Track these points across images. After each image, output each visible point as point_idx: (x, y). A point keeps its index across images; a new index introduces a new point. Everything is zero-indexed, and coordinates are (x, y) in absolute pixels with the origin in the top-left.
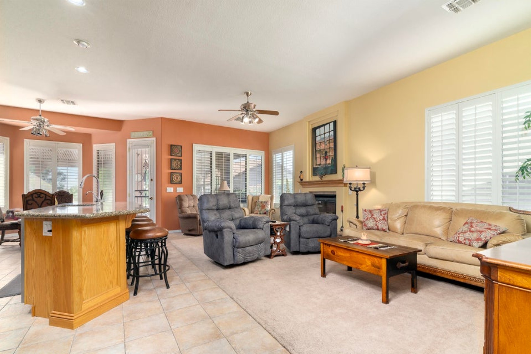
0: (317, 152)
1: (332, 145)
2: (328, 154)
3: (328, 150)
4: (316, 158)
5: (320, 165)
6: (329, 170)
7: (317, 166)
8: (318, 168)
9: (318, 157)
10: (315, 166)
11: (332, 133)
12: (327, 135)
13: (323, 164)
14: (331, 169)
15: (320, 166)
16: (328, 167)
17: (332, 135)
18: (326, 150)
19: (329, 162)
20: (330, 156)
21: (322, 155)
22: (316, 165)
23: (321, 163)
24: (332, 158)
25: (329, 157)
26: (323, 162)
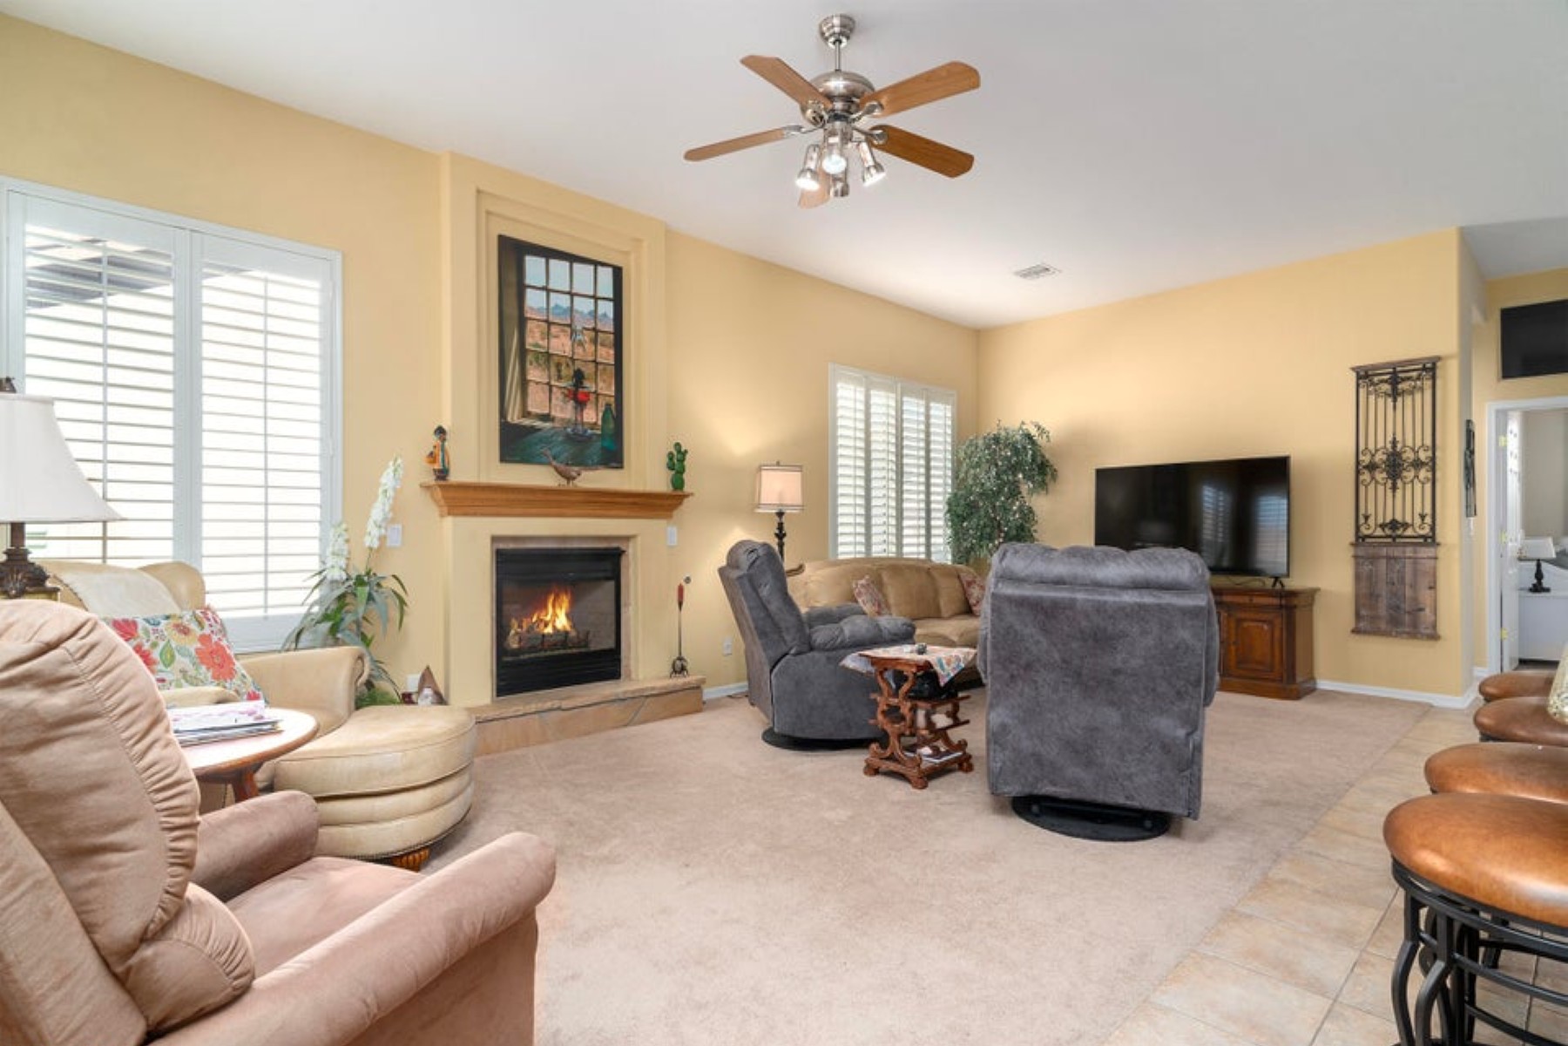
0: (530, 357)
1: (606, 355)
2: (589, 385)
3: (588, 370)
4: (524, 383)
5: (546, 418)
6: (595, 449)
7: (527, 422)
8: (533, 430)
9: (537, 383)
10: (514, 417)
11: (607, 308)
12: (584, 306)
13: (563, 419)
14: (603, 448)
15: (548, 425)
16: (590, 437)
17: (605, 315)
18: (578, 365)
19: (591, 415)
20: (597, 394)
21: (560, 378)
22: (526, 414)
23: (553, 413)
24: (608, 405)
25: (592, 397)
26: (563, 411)
